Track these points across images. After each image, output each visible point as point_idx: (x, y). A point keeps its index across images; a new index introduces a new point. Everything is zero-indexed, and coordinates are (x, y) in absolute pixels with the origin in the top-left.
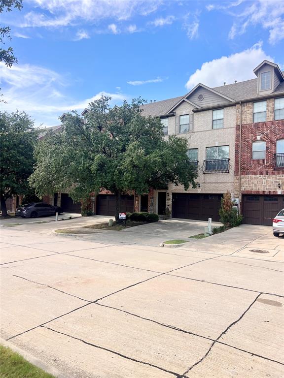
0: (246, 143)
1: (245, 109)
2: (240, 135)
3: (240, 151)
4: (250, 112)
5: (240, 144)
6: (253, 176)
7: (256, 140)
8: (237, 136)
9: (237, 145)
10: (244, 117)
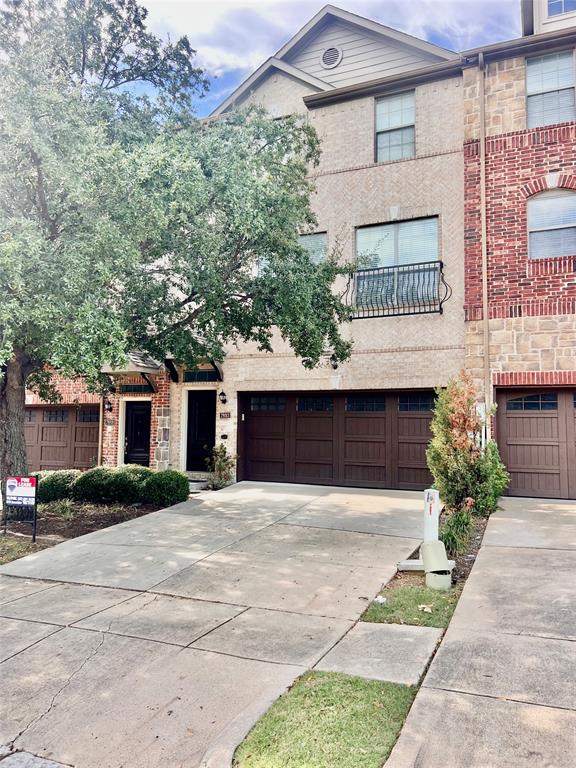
0: (505, 202)
1: (497, 82)
2: (483, 176)
3: (483, 233)
4: (515, 90)
5: (482, 208)
6: (537, 320)
7: (541, 190)
8: (471, 180)
9: (471, 213)
10: (492, 110)
